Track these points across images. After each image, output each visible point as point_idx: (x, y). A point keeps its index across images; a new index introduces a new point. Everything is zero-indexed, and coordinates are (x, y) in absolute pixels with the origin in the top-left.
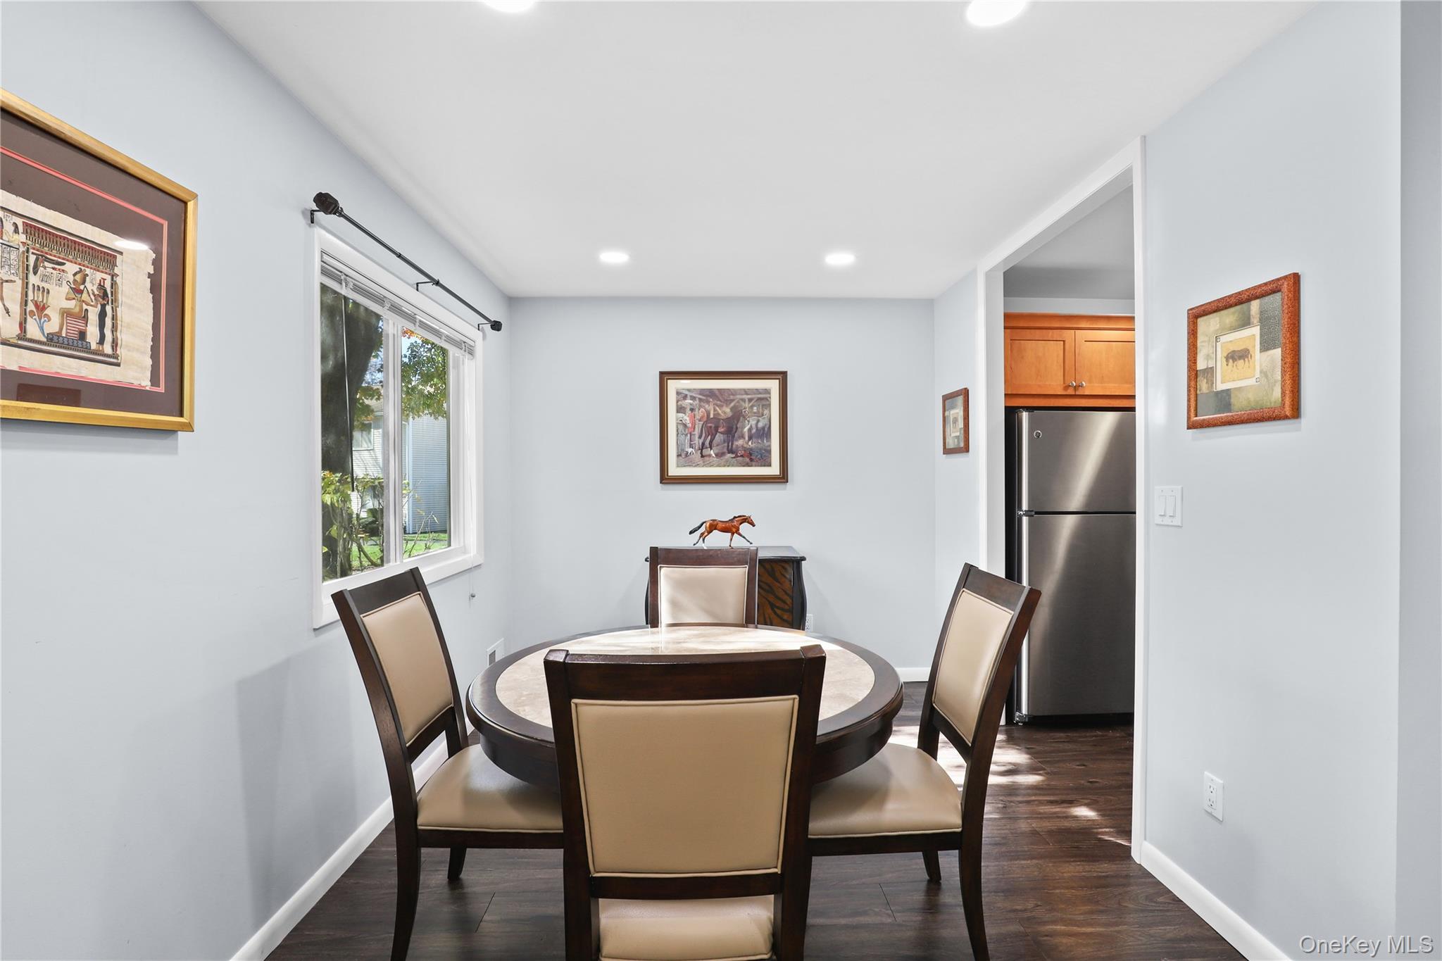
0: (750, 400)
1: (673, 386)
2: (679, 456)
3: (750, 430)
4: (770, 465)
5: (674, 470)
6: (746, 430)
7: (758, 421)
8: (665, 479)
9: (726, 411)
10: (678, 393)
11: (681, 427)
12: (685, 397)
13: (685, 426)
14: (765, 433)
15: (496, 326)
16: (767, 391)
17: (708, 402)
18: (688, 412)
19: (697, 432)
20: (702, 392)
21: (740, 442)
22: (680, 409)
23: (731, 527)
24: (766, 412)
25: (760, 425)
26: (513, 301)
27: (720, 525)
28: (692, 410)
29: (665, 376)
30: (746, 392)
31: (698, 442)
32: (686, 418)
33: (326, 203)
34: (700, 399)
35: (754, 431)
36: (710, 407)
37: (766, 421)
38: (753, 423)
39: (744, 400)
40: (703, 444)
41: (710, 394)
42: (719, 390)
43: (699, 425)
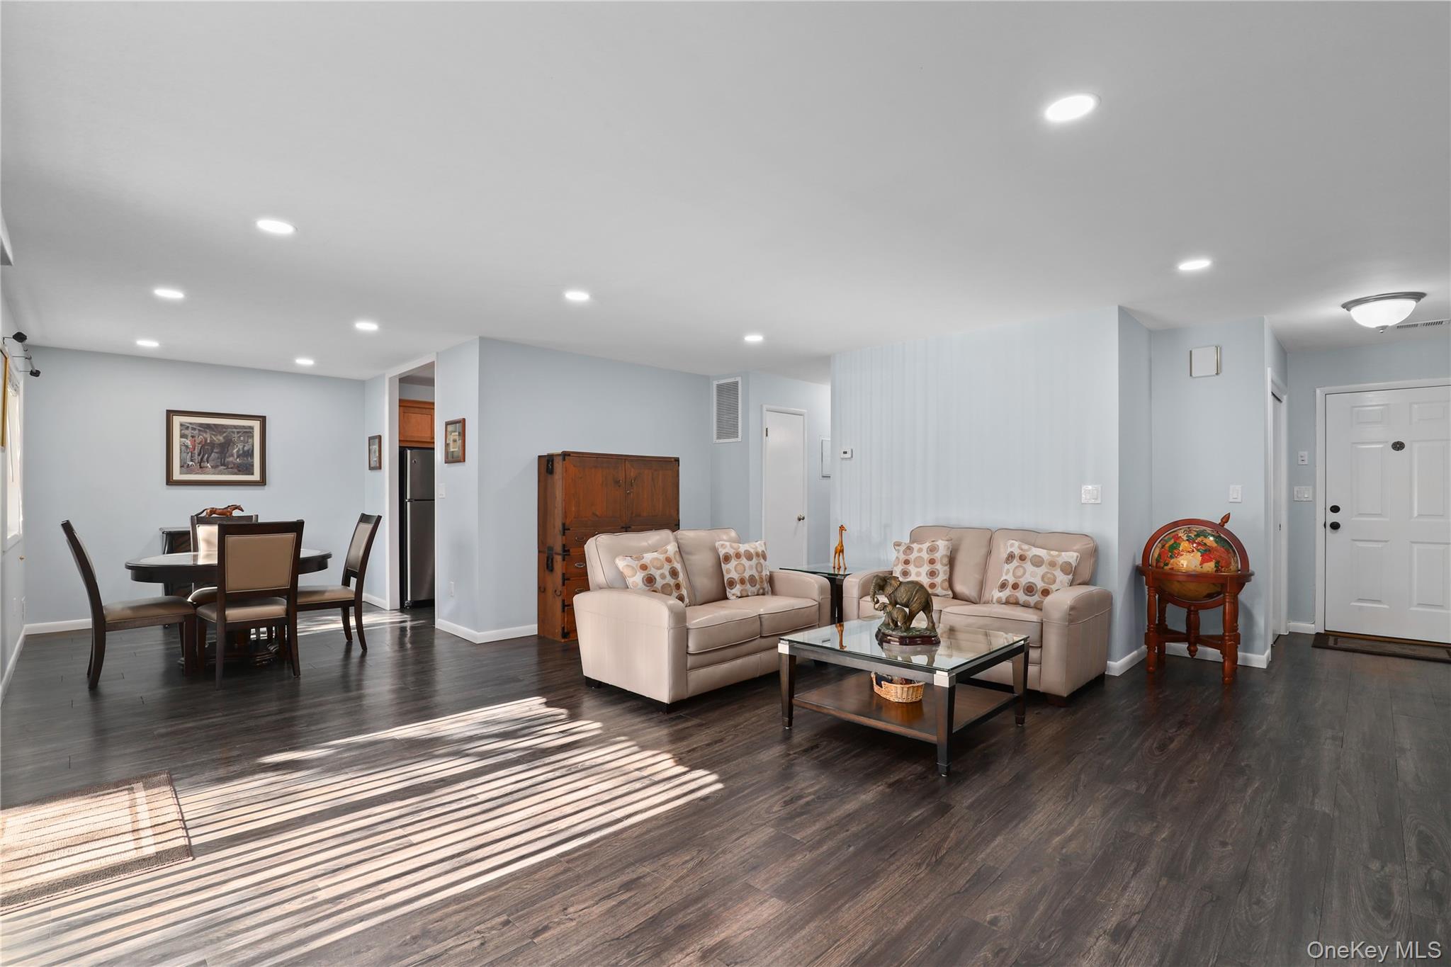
0: (238, 433)
1: (178, 420)
2: (181, 467)
3: (238, 451)
4: (253, 474)
5: (177, 476)
6: (235, 451)
7: (244, 446)
8: (170, 482)
9: (220, 439)
10: (181, 425)
11: (183, 448)
12: (187, 428)
13: (187, 447)
14: (250, 454)
16: (252, 428)
17: (206, 432)
18: (190, 438)
19: (196, 452)
20: (201, 425)
21: (231, 459)
22: (182, 436)
23: (226, 512)
24: (250, 440)
25: (246, 448)
27: (218, 511)
28: (193, 437)
29: (171, 413)
30: (235, 427)
31: (197, 458)
32: (188, 442)
34: (199, 430)
35: (241, 452)
36: (208, 436)
37: (250, 446)
38: (241, 447)
39: (233, 432)
40: (202, 459)
41: (208, 426)
42: (214, 425)
43: (198, 448)
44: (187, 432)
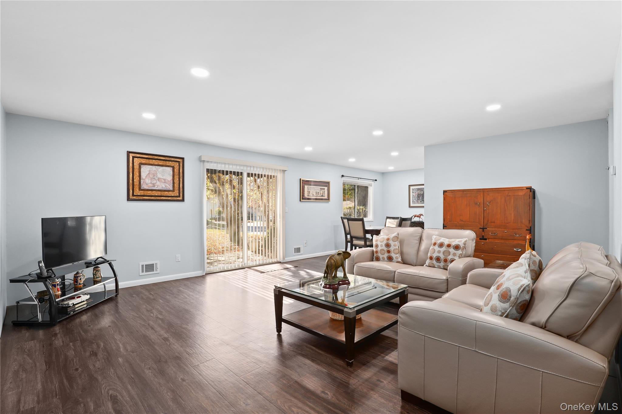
1: (411, 188)
2: (413, 202)
5: (412, 205)
8: (410, 207)
9: (422, 192)
10: (412, 189)
11: (413, 196)
13: (414, 196)
15: (376, 180)
17: (418, 191)
19: (416, 197)
20: (417, 189)
22: (413, 192)
23: (419, 216)
26: (383, 174)
27: (416, 216)
28: (415, 192)
29: (410, 186)
31: (416, 199)
32: (414, 194)
33: (343, 176)
36: (419, 192)
41: (418, 189)
42: (421, 188)
43: (417, 195)
44: (413, 191)
